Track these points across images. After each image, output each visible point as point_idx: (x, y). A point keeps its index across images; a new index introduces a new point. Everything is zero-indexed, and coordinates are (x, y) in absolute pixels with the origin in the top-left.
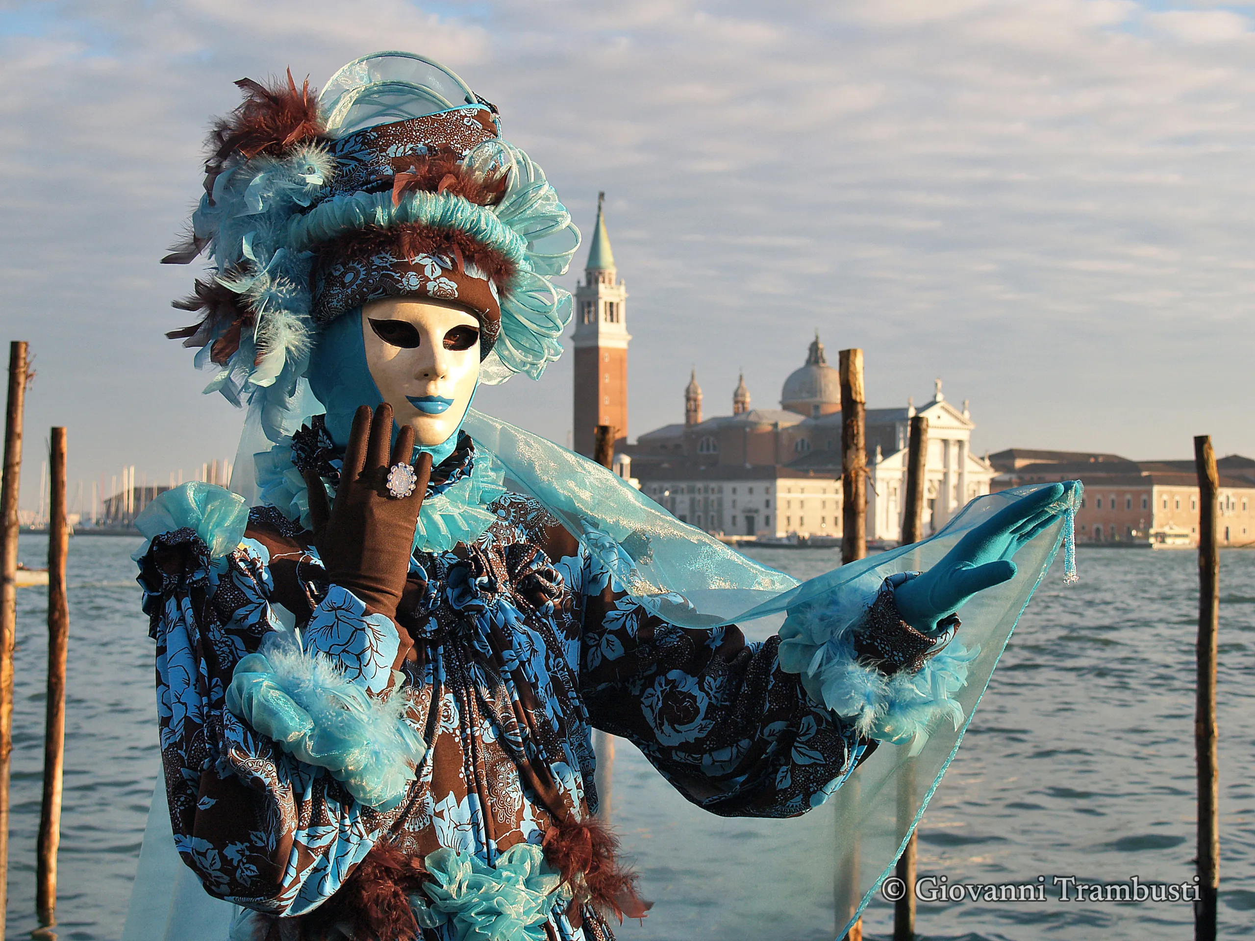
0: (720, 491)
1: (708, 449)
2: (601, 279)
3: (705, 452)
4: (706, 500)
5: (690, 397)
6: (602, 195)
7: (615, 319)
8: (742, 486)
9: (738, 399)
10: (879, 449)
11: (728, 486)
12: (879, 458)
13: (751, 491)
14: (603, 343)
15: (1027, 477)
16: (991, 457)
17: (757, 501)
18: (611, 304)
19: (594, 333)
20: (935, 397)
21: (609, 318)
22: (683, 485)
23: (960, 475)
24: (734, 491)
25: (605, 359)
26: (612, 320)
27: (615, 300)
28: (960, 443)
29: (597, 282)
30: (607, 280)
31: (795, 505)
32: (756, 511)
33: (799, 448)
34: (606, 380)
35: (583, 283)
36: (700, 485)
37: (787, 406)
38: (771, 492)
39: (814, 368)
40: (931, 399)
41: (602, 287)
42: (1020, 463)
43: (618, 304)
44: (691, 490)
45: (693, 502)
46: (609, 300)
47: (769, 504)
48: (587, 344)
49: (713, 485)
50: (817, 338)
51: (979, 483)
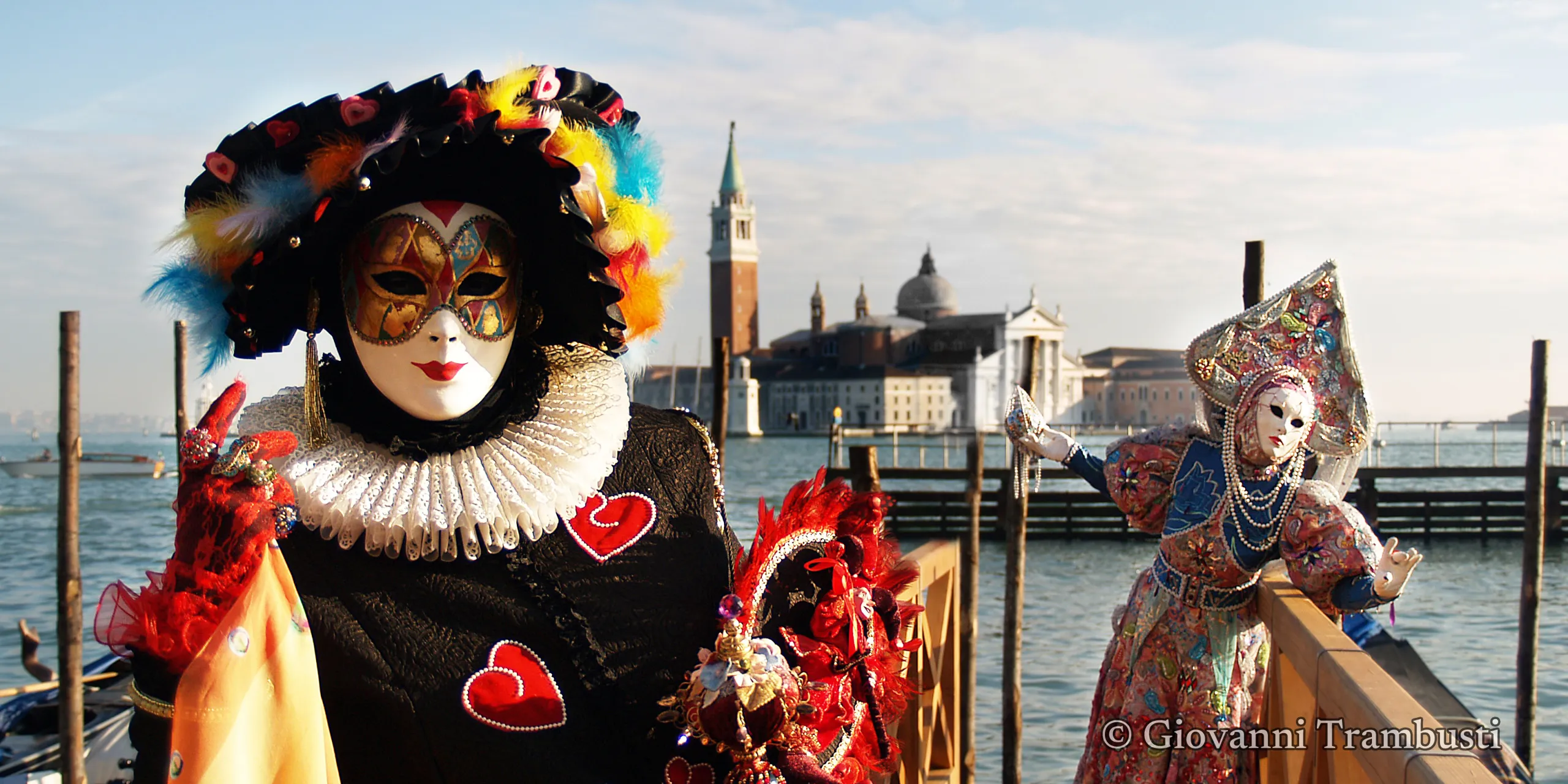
0: (836, 389)
1: (831, 352)
2: (732, 200)
3: (828, 355)
4: (824, 398)
5: (816, 304)
6: (733, 125)
7: (746, 236)
8: (855, 385)
9: (861, 306)
10: (979, 350)
11: (842, 385)
12: (979, 357)
13: (862, 389)
14: (735, 257)
15: (1123, 372)
16: (1085, 357)
17: (868, 398)
18: (743, 223)
19: (728, 249)
20: (1031, 302)
21: (741, 235)
22: (803, 384)
23: (1055, 372)
24: (848, 389)
25: (737, 272)
26: (744, 237)
27: (746, 219)
28: (1054, 344)
29: (729, 203)
30: (738, 201)
31: (902, 401)
32: (867, 407)
33: (911, 349)
34: (739, 291)
35: (718, 204)
36: (818, 384)
37: (903, 311)
38: (880, 389)
39: (926, 277)
40: (1026, 304)
41: (734, 208)
42: (1117, 361)
43: (749, 223)
44: (811, 389)
45: (812, 400)
46: (741, 218)
47: (879, 400)
48: (721, 258)
49: (830, 384)
50: (929, 249)
51: (1072, 379)
